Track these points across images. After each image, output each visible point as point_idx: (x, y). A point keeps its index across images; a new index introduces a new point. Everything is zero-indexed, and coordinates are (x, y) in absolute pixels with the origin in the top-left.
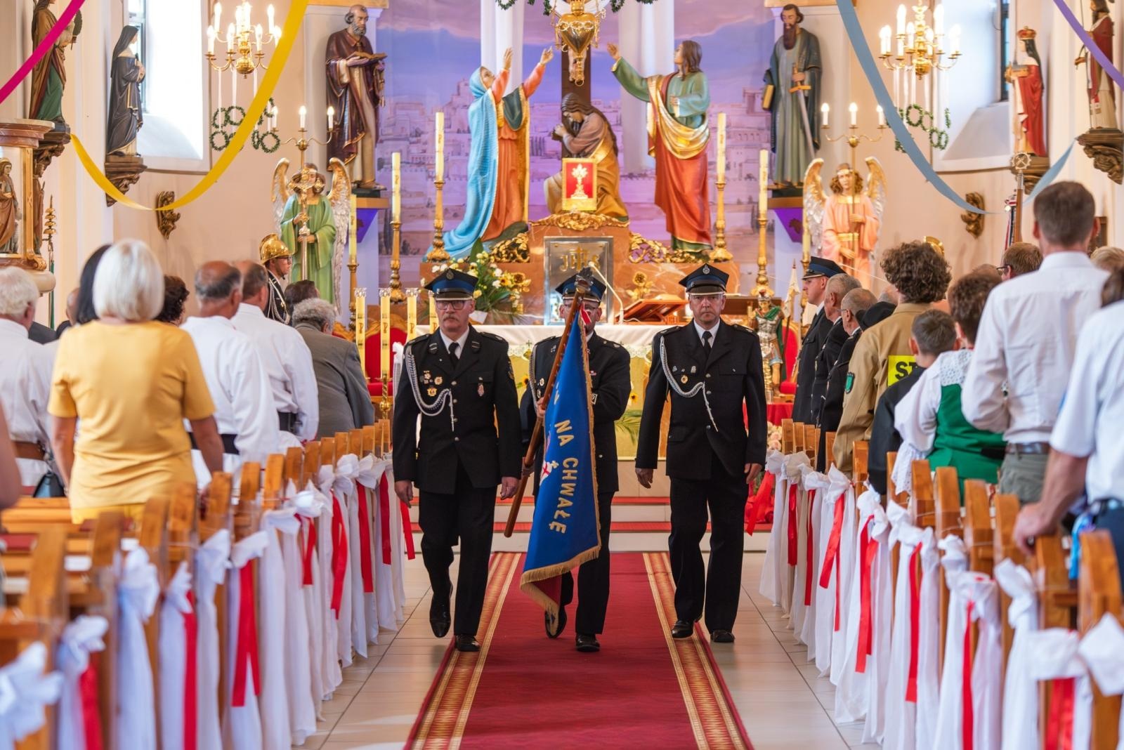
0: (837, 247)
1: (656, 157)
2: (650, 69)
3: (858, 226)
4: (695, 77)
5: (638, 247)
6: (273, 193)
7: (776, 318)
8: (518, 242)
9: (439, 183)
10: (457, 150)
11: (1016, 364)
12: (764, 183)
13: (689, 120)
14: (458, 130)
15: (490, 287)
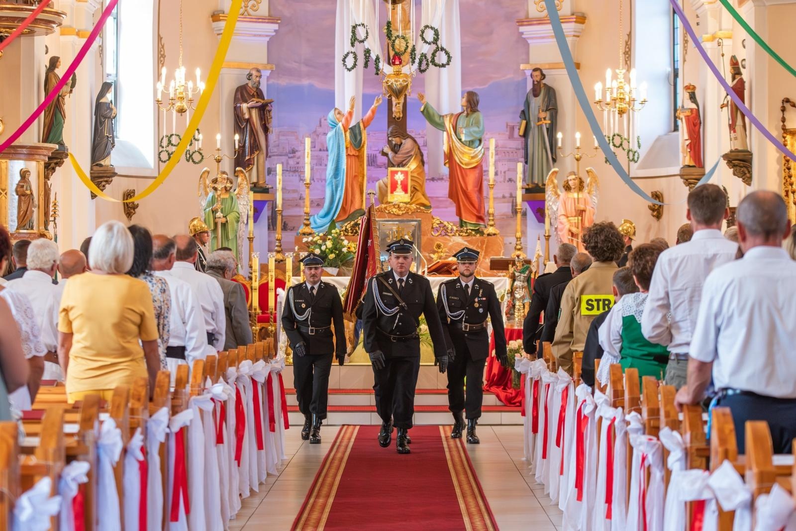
0: (567, 226)
1: (449, 167)
2: (445, 110)
3: (581, 213)
4: (475, 115)
5: (438, 226)
6: (199, 191)
7: (527, 272)
8: (358, 222)
9: (307, 184)
10: (319, 163)
11: (676, 300)
12: (520, 184)
13: (471, 143)
14: (320, 150)
15: (340, 251)
